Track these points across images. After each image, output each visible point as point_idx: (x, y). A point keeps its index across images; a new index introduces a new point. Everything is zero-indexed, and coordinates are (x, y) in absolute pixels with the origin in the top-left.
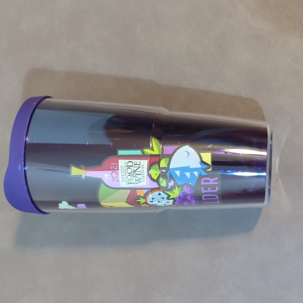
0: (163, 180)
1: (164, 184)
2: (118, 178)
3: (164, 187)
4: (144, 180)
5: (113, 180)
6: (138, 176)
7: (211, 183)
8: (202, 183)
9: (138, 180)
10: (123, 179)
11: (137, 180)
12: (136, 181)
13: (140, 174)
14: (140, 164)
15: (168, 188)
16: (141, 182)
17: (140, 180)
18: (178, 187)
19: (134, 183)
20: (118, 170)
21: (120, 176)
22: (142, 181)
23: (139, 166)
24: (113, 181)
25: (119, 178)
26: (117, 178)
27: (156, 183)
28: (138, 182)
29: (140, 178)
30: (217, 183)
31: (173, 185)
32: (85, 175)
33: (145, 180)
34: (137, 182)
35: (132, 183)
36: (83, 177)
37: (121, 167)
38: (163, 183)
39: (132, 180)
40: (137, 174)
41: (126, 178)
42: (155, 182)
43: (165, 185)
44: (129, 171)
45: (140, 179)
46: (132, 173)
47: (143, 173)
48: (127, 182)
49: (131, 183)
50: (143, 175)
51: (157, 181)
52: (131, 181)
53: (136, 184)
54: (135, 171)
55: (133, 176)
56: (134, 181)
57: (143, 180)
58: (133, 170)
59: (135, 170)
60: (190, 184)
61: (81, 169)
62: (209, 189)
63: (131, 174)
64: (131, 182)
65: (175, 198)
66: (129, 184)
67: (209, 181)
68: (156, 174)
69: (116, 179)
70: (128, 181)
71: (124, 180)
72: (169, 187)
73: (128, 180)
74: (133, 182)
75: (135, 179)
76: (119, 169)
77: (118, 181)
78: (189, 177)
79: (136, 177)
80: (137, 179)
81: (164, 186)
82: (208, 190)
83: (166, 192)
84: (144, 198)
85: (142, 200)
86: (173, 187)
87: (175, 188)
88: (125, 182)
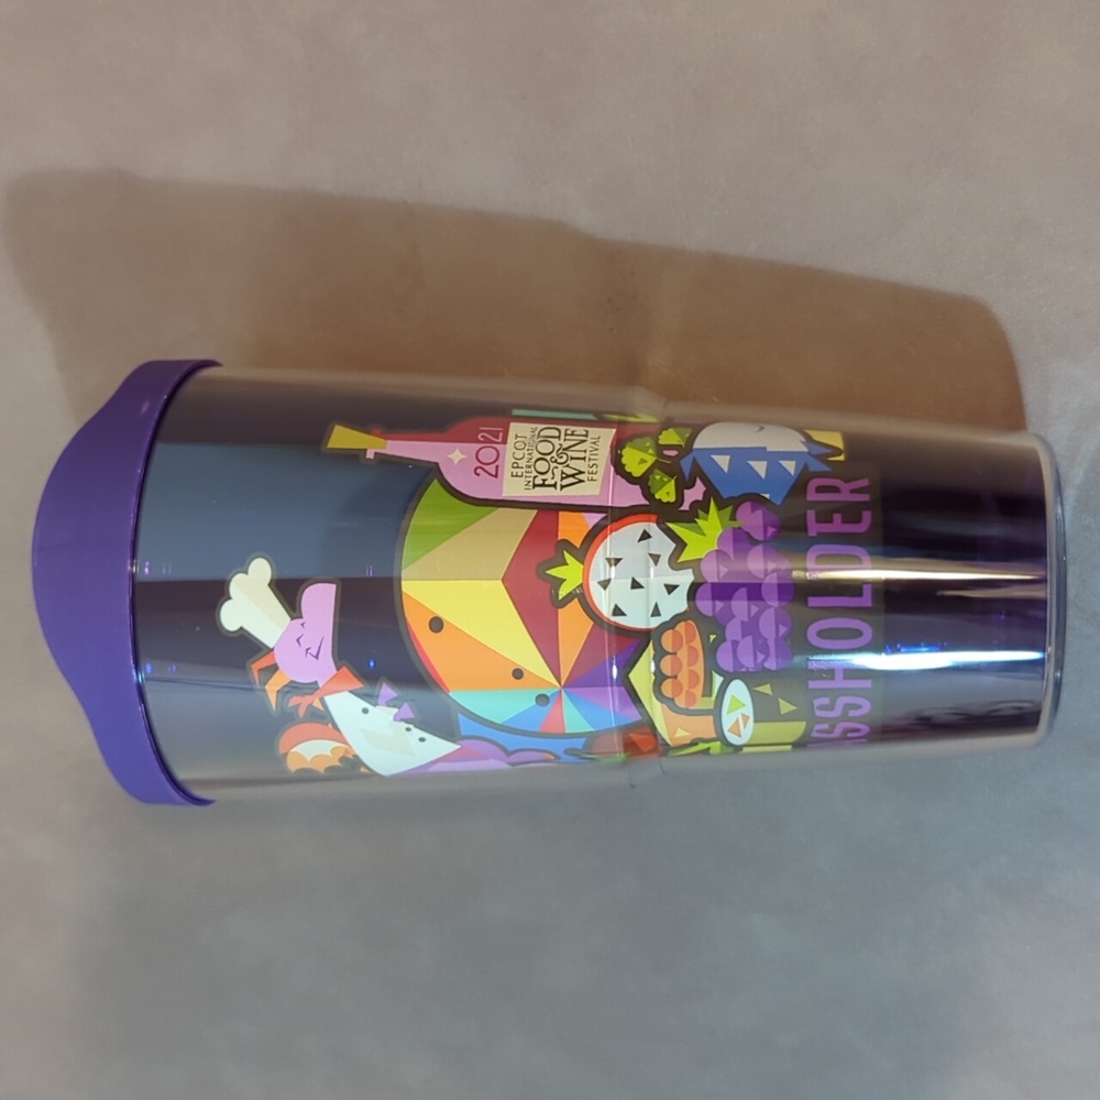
0: (666, 479)
1: (668, 493)
2: (497, 467)
3: (668, 503)
4: (595, 477)
5: (479, 471)
6: (572, 463)
7: (845, 496)
8: (812, 496)
9: (573, 476)
10: (515, 471)
11: (568, 476)
12: (562, 479)
13: (584, 459)
14: (586, 436)
15: (682, 508)
16: (581, 481)
17: (580, 477)
18: (720, 507)
19: (555, 486)
20: (504, 442)
21: (508, 460)
22: (586, 479)
23: (584, 438)
24: (478, 475)
25: (503, 467)
26: (494, 465)
27: (638, 487)
28: (571, 480)
29: (582, 470)
30: (866, 498)
31: (700, 498)
32: (379, 451)
33: (599, 477)
34: (565, 482)
35: (546, 483)
36: (370, 455)
37: (517, 437)
38: (665, 489)
39: (550, 475)
40: (572, 458)
41: (529, 467)
42: (636, 484)
43: (672, 498)
44: (545, 447)
45: (581, 472)
46: (554, 454)
47: (592, 457)
48: (531, 479)
49: (543, 485)
50: (592, 463)
51: (643, 482)
52: (544, 477)
53: (562, 487)
54: (565, 449)
55: (556, 461)
56: (558, 478)
57: (590, 476)
58: (557, 447)
59: (565, 446)
60: (767, 496)
61: (369, 433)
62: (837, 517)
63: (548, 458)
64: (544, 480)
65: (701, 562)
66: (535, 486)
67: (836, 490)
68: (643, 461)
69: (492, 469)
70: (535, 477)
71: (519, 471)
72: (685, 507)
73: (535, 474)
74: (553, 482)
75: (563, 473)
76: (509, 440)
77: (496, 476)
78: (763, 474)
79: (568, 466)
80: (569, 471)
81: (665, 500)
82: (831, 522)
83: (671, 525)
84: (584, 552)
85: (570, 573)
86: (701, 507)
87: (707, 512)
88: (522, 481)
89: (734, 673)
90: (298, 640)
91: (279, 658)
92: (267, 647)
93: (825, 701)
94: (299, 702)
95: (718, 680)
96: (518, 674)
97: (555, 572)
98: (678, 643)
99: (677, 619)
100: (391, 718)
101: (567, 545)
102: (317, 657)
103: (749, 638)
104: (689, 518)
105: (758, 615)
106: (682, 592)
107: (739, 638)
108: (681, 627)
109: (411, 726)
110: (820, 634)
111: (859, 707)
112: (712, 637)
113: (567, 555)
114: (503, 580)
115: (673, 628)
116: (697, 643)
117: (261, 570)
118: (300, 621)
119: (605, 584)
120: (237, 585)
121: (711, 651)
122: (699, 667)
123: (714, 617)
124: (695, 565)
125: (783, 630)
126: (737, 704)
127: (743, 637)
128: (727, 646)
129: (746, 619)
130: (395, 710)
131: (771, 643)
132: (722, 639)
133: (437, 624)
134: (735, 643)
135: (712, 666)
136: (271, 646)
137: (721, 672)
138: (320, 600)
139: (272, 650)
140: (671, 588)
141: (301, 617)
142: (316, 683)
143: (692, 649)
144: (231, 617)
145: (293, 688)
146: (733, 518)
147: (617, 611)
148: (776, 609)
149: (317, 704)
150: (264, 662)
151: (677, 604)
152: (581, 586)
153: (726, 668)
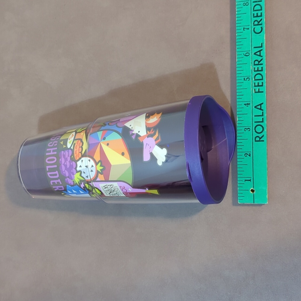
0: (89, 188)
7: (57, 187)
9: (106, 188)
10: (117, 188)
16: (104, 186)
18: (76, 183)
19: (108, 185)
21: (121, 191)
23: (109, 194)
24: (124, 186)
25: (120, 188)
27: (93, 186)
31: (81, 185)
33: (101, 188)
36: (147, 189)
37: (122, 194)
38: (88, 186)
39: (110, 187)
40: (108, 191)
41: (115, 189)
43: (86, 184)
44: (115, 193)
47: (105, 191)
49: (110, 185)
53: (106, 185)
54: (111, 192)
55: (111, 190)
56: (108, 187)
57: (103, 188)
58: (113, 193)
60: (70, 186)
62: (56, 183)
63: (113, 191)
65: (77, 173)
66: (112, 185)
69: (122, 188)
70: (113, 187)
72: (83, 183)
77: (120, 186)
79: (108, 189)
83: (84, 179)
84: (98, 172)
85: (99, 168)
86: (80, 183)
87: (79, 183)
88: (115, 186)
89: (69, 150)
90: (150, 147)
91: (154, 143)
92: (157, 145)
93: (55, 145)
94: (152, 132)
95: (72, 148)
96: (108, 144)
97: (102, 168)
98: (79, 154)
99: (78, 160)
100: (134, 131)
101: (101, 174)
102: (147, 144)
103: (66, 157)
104: (81, 181)
105: (65, 163)
106: (78, 166)
107: (68, 157)
108: (78, 158)
109: (131, 129)
110: (54, 160)
111: (50, 144)
112: (72, 157)
113: (100, 172)
114: (111, 165)
115: (79, 158)
116: (75, 155)
117: (160, 163)
118: (150, 152)
119: (92, 166)
120: (164, 159)
121: (73, 154)
122: (75, 150)
123: (72, 161)
124: (77, 172)
125: (60, 160)
126: (70, 143)
127: (67, 158)
128: (70, 156)
129: (67, 161)
130: (133, 133)
131: (62, 157)
132: (71, 156)
133: (123, 154)
134: (68, 156)
135: (73, 150)
136: (156, 145)
137: (71, 149)
138: (146, 158)
139: (156, 144)
140: (80, 166)
141: (150, 153)
142: (147, 138)
143: (76, 154)
144: (164, 151)
145: (152, 136)
146: (74, 181)
147: (89, 160)
148: (62, 164)
149: (148, 132)
150: (158, 141)
151: (79, 163)
152: (97, 165)
153: (71, 150)
